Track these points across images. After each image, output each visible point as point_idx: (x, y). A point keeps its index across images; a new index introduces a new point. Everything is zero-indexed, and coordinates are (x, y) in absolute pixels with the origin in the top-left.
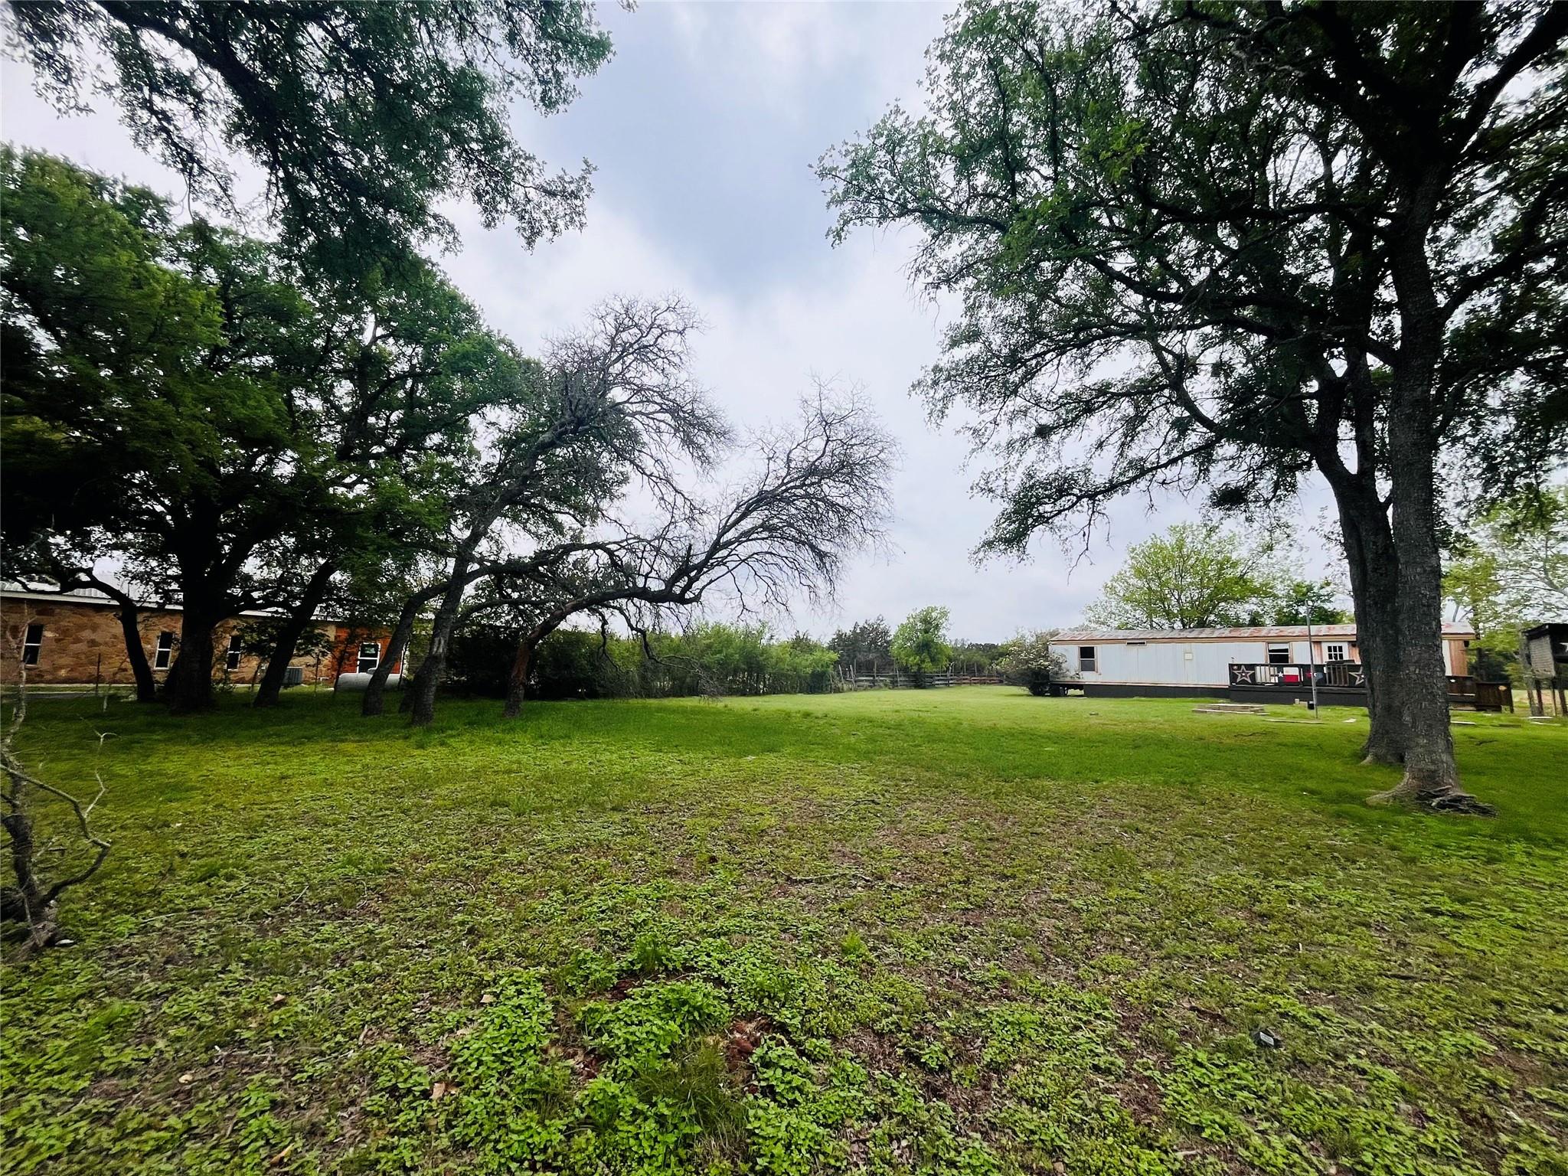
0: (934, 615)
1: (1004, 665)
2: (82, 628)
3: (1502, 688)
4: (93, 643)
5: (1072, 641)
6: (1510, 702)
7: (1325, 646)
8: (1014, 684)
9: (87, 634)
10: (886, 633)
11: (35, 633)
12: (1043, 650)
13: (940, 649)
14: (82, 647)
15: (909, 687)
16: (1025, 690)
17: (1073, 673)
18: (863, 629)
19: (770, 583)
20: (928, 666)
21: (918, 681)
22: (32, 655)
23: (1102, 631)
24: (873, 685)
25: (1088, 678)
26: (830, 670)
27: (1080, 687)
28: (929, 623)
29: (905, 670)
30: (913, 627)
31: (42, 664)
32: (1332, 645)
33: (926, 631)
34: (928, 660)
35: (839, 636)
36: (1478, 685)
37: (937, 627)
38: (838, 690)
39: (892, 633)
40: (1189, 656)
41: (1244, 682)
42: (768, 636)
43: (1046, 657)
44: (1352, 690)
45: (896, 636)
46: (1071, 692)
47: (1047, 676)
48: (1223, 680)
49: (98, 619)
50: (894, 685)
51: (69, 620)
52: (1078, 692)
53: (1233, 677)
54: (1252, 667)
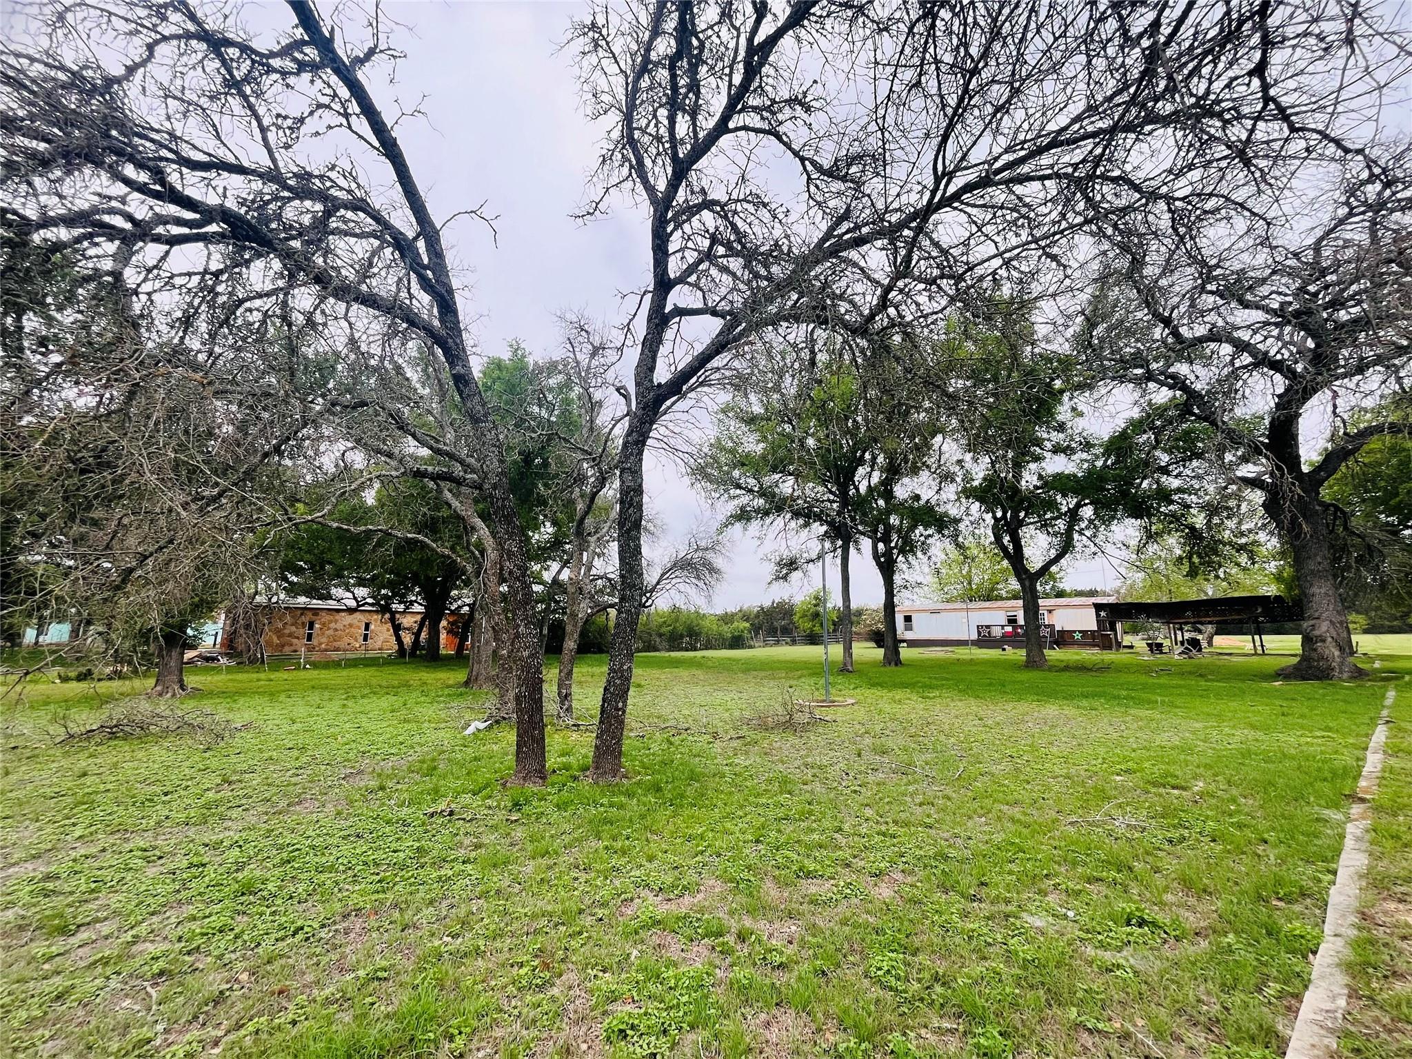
1: (858, 628)
2: (330, 622)
4: (336, 630)
8: (865, 641)
9: (333, 625)
11: (311, 626)
12: (881, 618)
14: (330, 632)
16: (873, 644)
17: (900, 632)
20: (818, 629)
22: (310, 637)
24: (778, 643)
25: (909, 635)
26: (745, 634)
27: (905, 641)
28: (819, 600)
29: (803, 632)
30: (809, 602)
31: (315, 642)
33: (817, 605)
34: (818, 625)
40: (964, 620)
41: (985, 636)
45: (799, 609)
48: (974, 636)
49: (338, 616)
50: (794, 642)
51: (325, 617)
52: (904, 645)
53: (979, 633)
54: (988, 627)
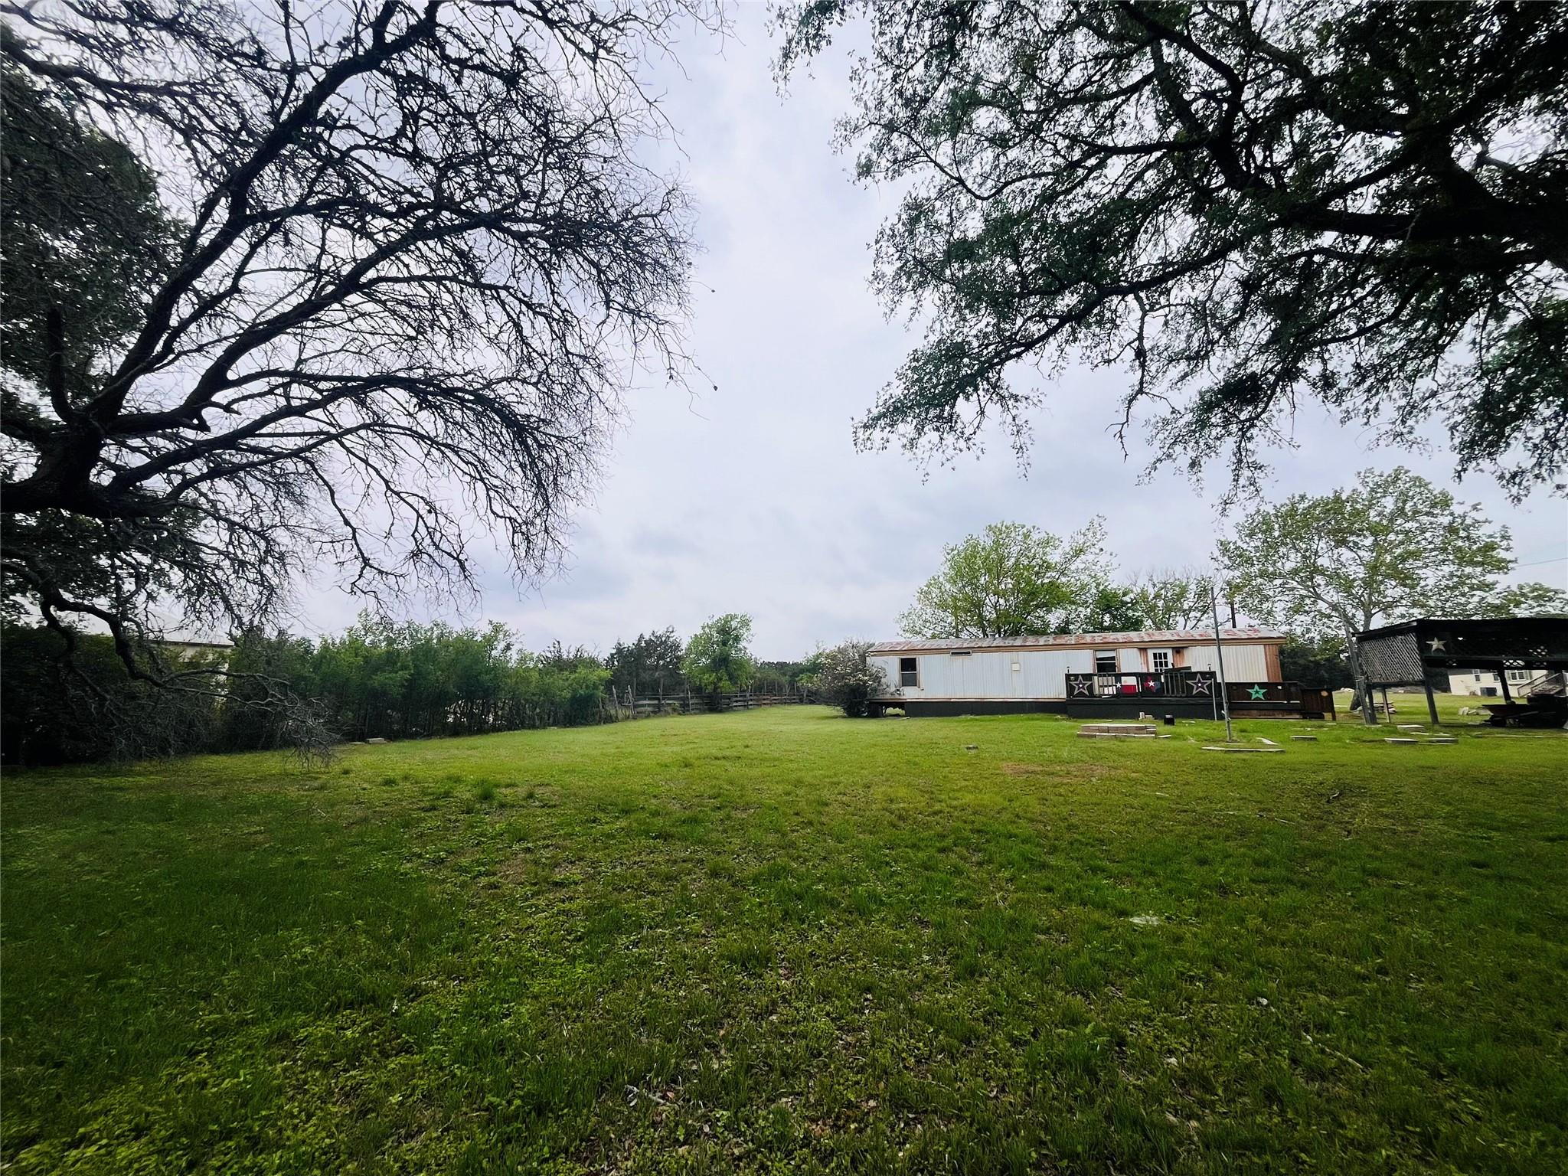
0: (734, 624)
1: (816, 682)
3: (1324, 694)
5: (892, 652)
6: (1332, 710)
7: (1150, 653)
8: (827, 704)
10: (677, 647)
12: (861, 664)
13: (741, 664)
15: (702, 712)
17: (893, 689)
18: (649, 643)
19: (423, 509)
20: (725, 684)
21: (713, 703)
23: (917, 641)
24: (658, 711)
25: (910, 694)
26: (600, 693)
27: (901, 705)
28: (727, 633)
29: (698, 690)
30: (710, 638)
32: (1158, 651)
33: (724, 644)
34: (725, 677)
35: (620, 650)
36: (1303, 691)
37: (737, 639)
38: (610, 720)
39: (684, 646)
40: (1016, 667)
41: (1081, 694)
42: (502, 645)
43: (864, 672)
44: (1191, 701)
45: (689, 649)
46: (890, 710)
47: (865, 694)
48: (1059, 692)
50: (684, 709)
52: (898, 711)
53: (1070, 689)
54: (1085, 677)
